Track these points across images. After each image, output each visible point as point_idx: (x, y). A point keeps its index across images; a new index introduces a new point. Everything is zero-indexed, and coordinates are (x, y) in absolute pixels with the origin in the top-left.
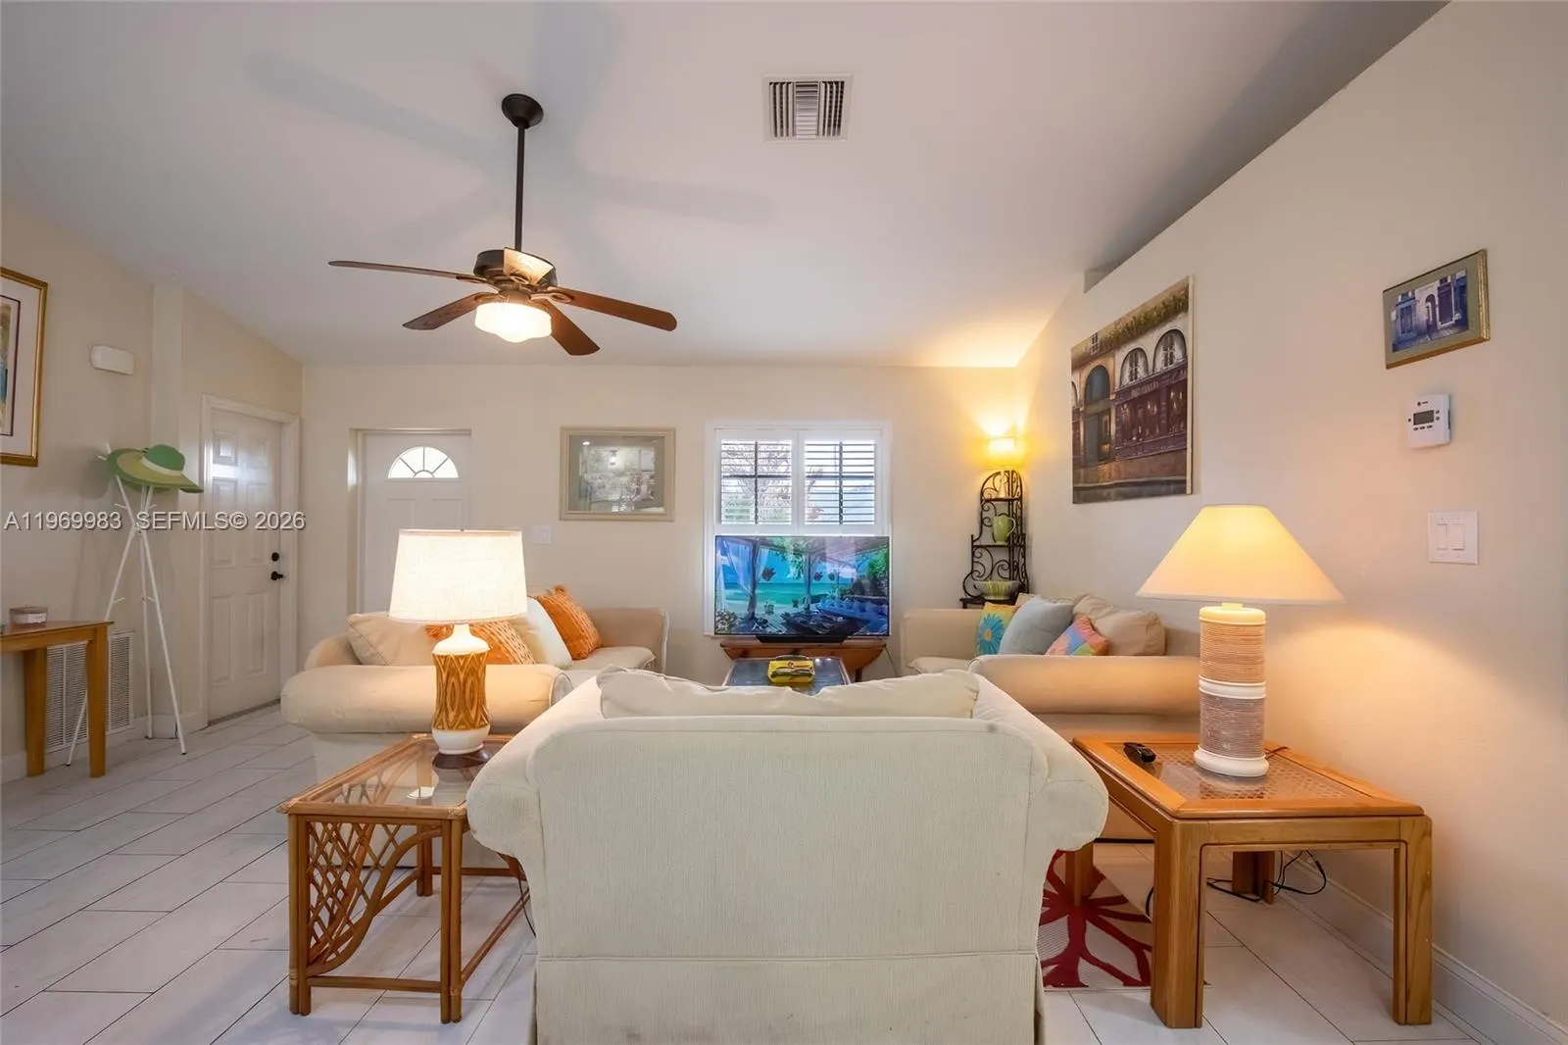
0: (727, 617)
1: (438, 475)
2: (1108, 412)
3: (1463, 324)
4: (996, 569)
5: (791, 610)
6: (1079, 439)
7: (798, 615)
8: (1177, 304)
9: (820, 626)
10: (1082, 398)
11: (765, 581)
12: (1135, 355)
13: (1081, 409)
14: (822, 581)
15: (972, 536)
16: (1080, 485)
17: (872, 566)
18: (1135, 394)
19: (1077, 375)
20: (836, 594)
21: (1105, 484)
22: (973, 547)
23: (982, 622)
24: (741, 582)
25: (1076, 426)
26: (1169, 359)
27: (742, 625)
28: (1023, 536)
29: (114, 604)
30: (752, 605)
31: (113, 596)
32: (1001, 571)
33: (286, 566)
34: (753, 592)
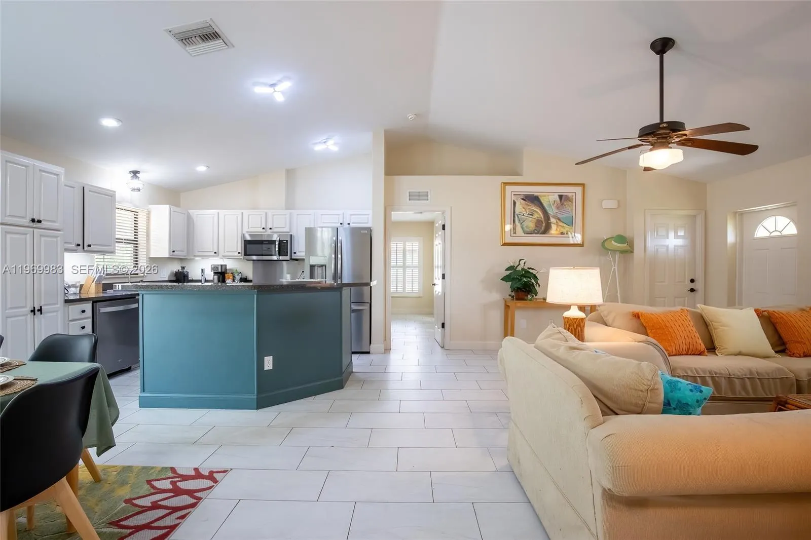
1: (784, 233)
33: (698, 285)
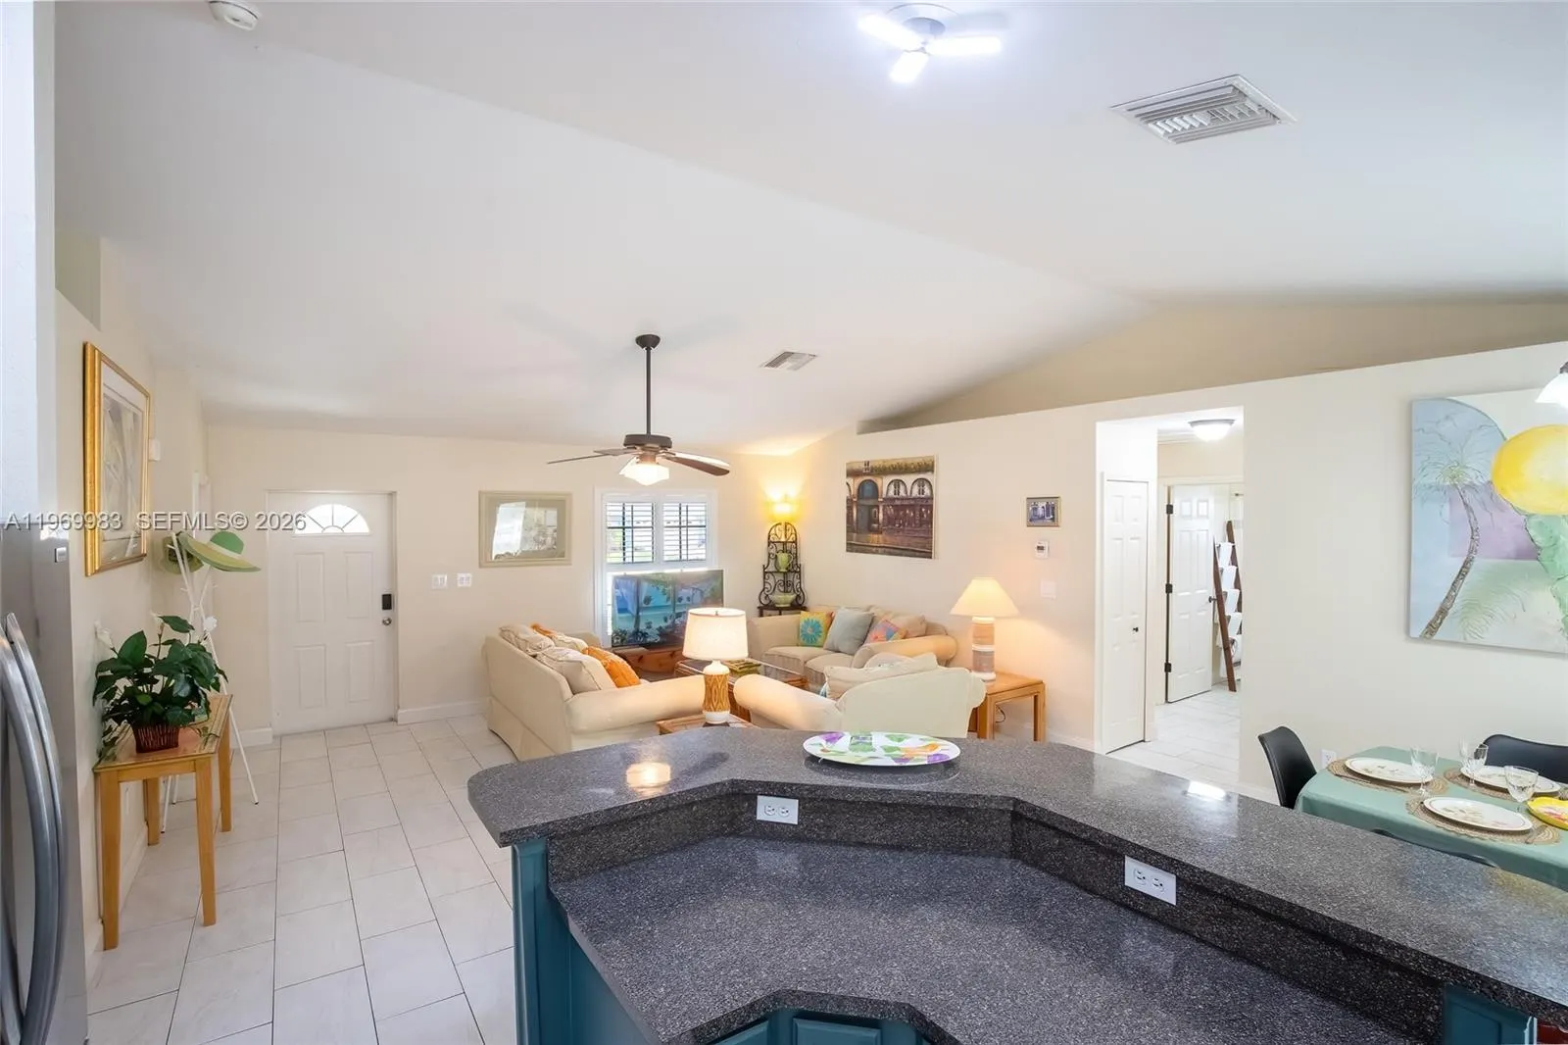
0: (620, 633)
1: (348, 530)
2: (878, 507)
3: (1053, 519)
4: (779, 585)
5: (663, 625)
6: (852, 516)
7: (667, 627)
10: (856, 493)
11: (644, 605)
12: (897, 482)
13: (854, 500)
14: (683, 602)
15: (764, 565)
16: (852, 542)
17: (713, 589)
18: (898, 503)
19: (851, 480)
21: (874, 545)
22: (765, 572)
24: (630, 608)
25: (849, 508)
26: (921, 492)
27: (631, 638)
28: (798, 566)
30: (637, 623)
34: (638, 613)
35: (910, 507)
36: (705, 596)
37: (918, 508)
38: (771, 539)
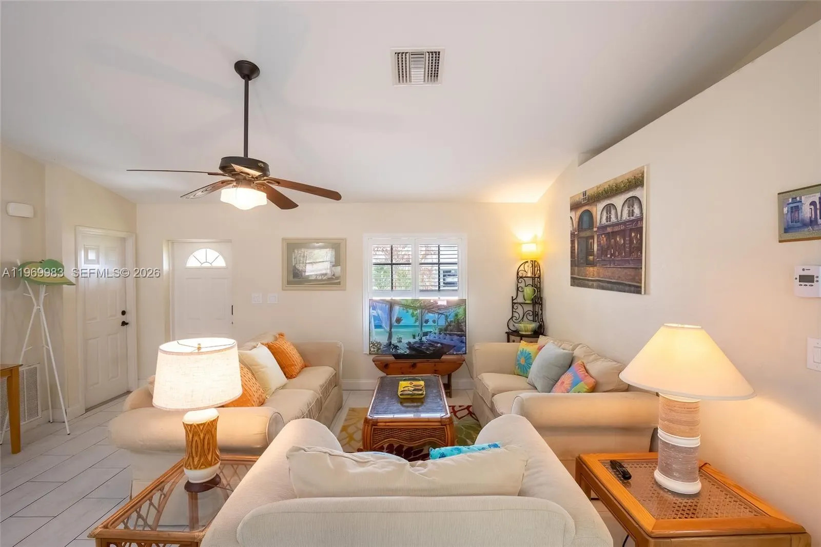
0: (376, 344)
1: (214, 264)
2: (593, 237)
4: (526, 314)
5: (412, 341)
6: (575, 250)
7: (415, 343)
8: (637, 182)
9: (427, 349)
10: (577, 225)
11: (396, 324)
12: (609, 208)
13: (576, 233)
14: (428, 324)
15: (512, 297)
16: (575, 276)
17: (456, 315)
18: (609, 230)
19: (573, 213)
20: (437, 331)
21: (590, 278)
22: (513, 303)
23: (519, 353)
24: (384, 325)
25: (572, 242)
26: (631, 213)
27: (384, 349)
28: (541, 299)
29: (25, 351)
30: (390, 337)
31: (24, 347)
32: (528, 316)
33: (130, 318)
34: (391, 330)
35: (622, 233)
36: (449, 320)
37: (628, 233)
38: (520, 275)
